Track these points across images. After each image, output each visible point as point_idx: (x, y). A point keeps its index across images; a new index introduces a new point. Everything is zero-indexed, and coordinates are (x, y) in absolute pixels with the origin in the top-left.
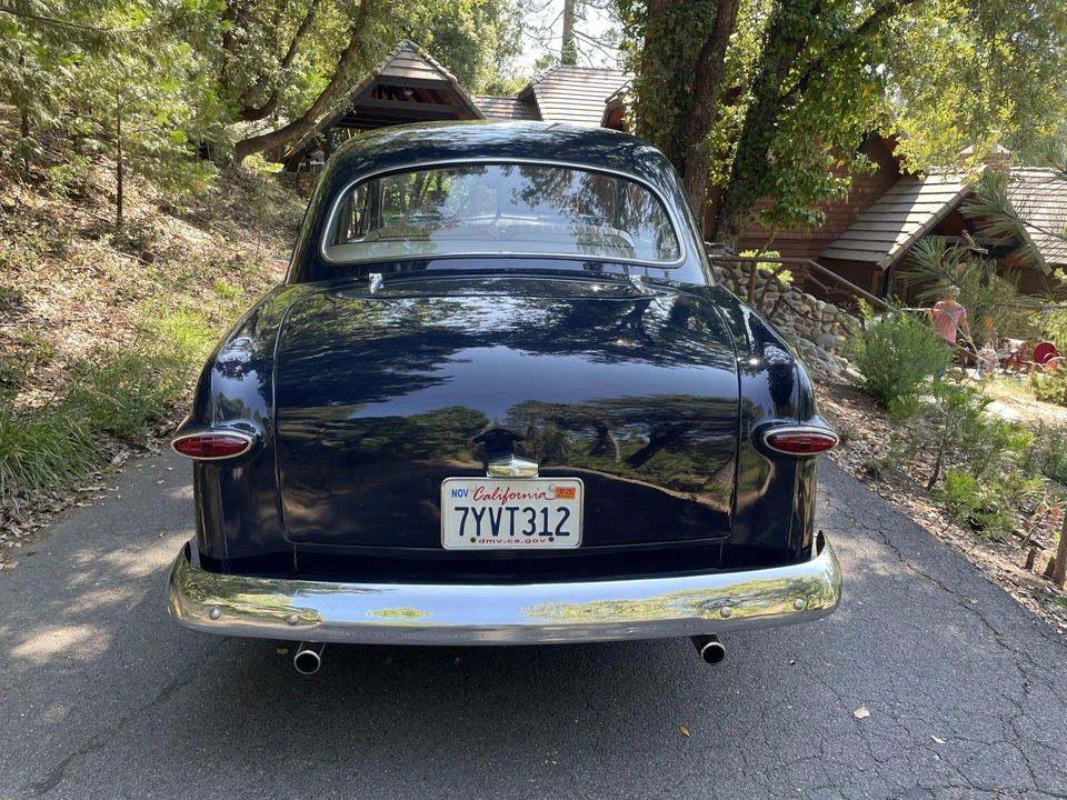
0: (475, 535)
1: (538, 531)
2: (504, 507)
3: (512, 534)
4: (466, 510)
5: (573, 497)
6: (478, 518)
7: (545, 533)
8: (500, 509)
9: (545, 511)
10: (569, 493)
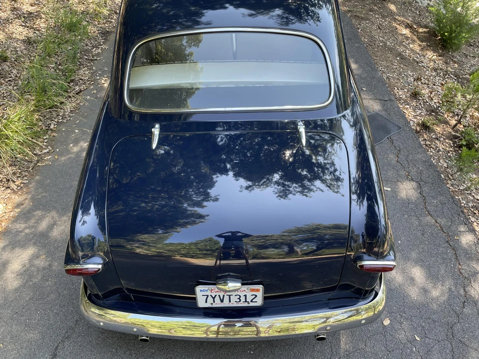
0: (213, 302)
1: (242, 301)
2: (225, 295)
3: (230, 302)
4: (208, 296)
5: (259, 291)
6: (214, 298)
7: (246, 301)
8: (224, 296)
9: (245, 296)
10: (258, 290)
